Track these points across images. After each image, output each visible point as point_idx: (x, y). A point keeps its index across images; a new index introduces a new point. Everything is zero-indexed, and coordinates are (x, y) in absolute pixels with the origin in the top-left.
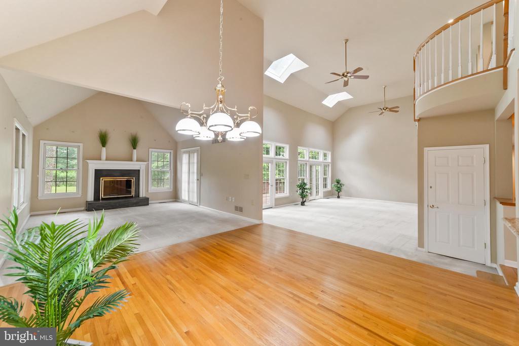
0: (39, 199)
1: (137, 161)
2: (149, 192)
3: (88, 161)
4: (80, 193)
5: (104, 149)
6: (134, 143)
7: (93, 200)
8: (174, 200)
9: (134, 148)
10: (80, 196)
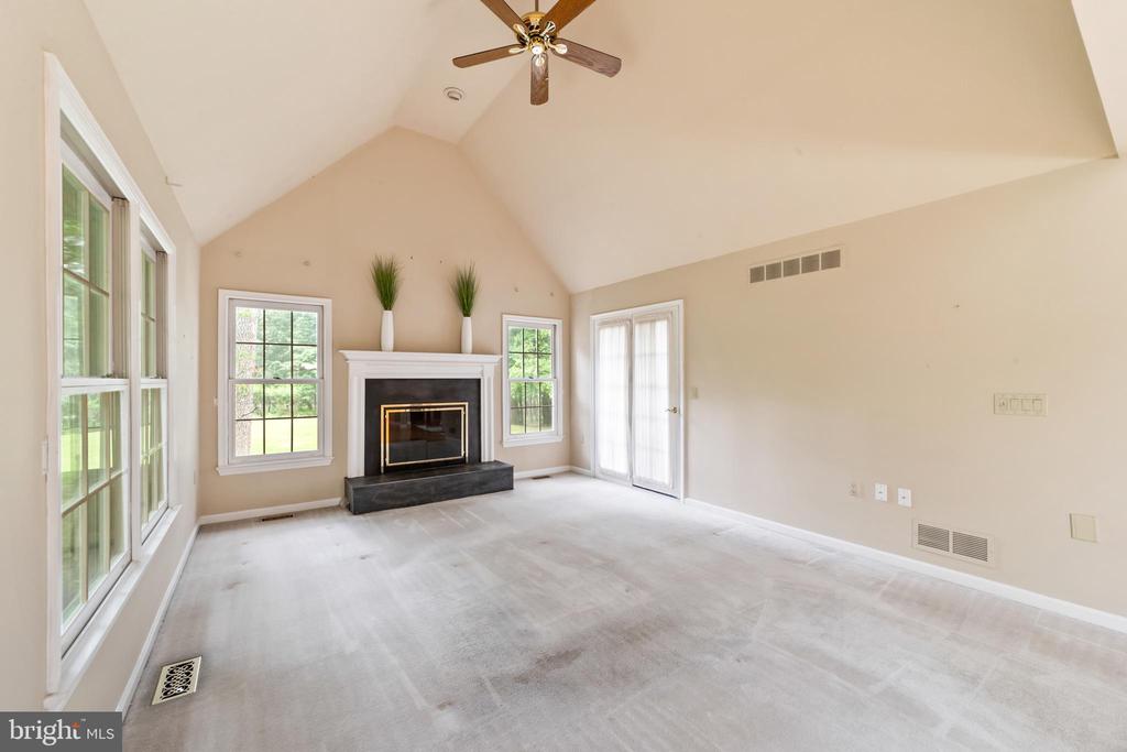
0: (222, 473)
1: (473, 353)
2: (505, 446)
3: (346, 353)
4: (329, 452)
5: (389, 314)
6: (465, 296)
7: (362, 474)
8: (567, 468)
9: (467, 314)
10: (327, 462)
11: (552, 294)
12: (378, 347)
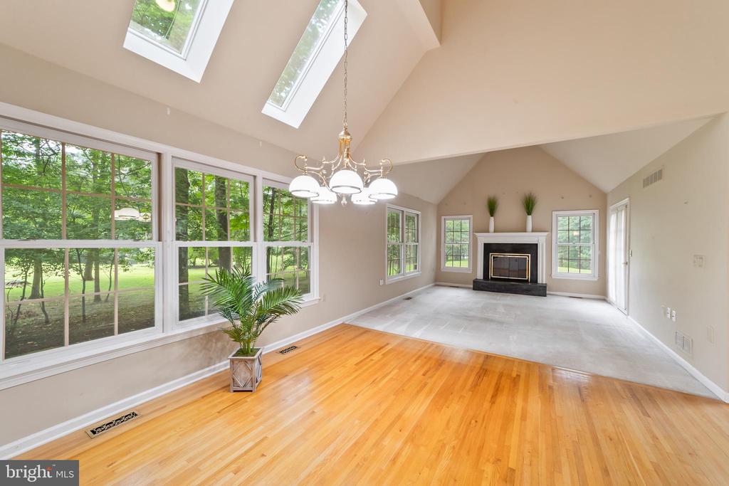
0: (442, 270)
1: (532, 232)
2: (553, 277)
3: (476, 234)
4: (471, 269)
5: (492, 219)
6: (529, 206)
7: (482, 278)
9: (529, 214)
10: (470, 272)
11: (590, 196)
12: (487, 231)
